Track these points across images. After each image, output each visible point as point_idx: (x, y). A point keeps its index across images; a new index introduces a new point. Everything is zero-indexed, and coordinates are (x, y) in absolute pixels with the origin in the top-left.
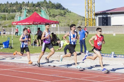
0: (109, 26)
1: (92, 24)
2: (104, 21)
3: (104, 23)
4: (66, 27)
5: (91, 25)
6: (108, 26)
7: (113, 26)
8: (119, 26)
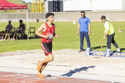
0: (61, 12)
1: (41, 9)
2: (55, 5)
3: (55, 8)
4: (9, 14)
5: (40, 11)
6: (59, 12)
7: (66, 12)
8: (74, 12)
